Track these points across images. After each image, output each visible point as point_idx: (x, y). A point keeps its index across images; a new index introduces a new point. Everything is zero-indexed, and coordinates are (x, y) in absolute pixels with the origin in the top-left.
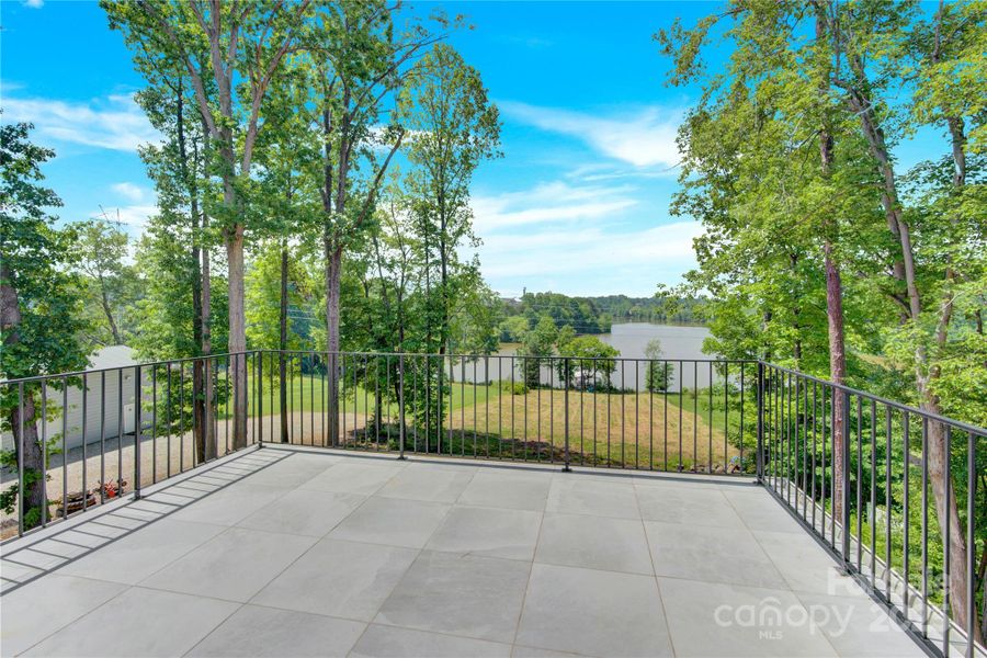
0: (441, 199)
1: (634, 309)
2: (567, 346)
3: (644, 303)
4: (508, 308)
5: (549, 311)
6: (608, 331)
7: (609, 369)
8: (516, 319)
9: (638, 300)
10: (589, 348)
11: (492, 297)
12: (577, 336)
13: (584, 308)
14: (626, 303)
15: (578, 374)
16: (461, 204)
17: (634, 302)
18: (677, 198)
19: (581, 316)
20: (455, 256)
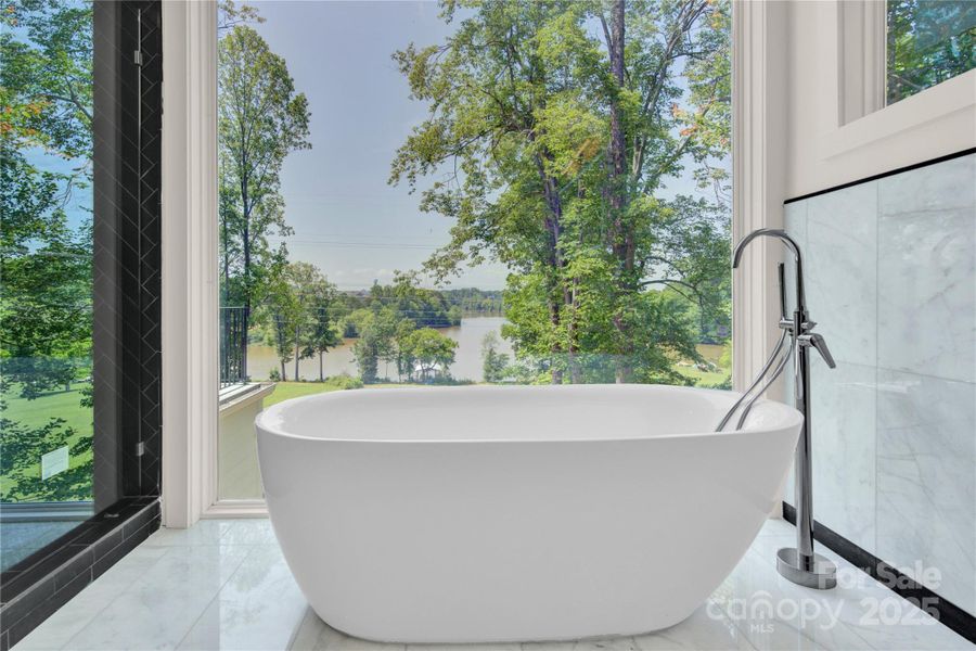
0: (244, 184)
1: (484, 302)
2: (406, 339)
3: (496, 296)
4: (353, 300)
5: (397, 304)
6: (458, 324)
7: (448, 361)
8: (362, 312)
9: (490, 293)
10: (429, 340)
11: (328, 290)
12: (417, 328)
13: (434, 301)
14: (478, 295)
15: (418, 367)
16: (270, 192)
17: (486, 295)
18: (426, 197)
19: (431, 309)
20: (266, 244)
